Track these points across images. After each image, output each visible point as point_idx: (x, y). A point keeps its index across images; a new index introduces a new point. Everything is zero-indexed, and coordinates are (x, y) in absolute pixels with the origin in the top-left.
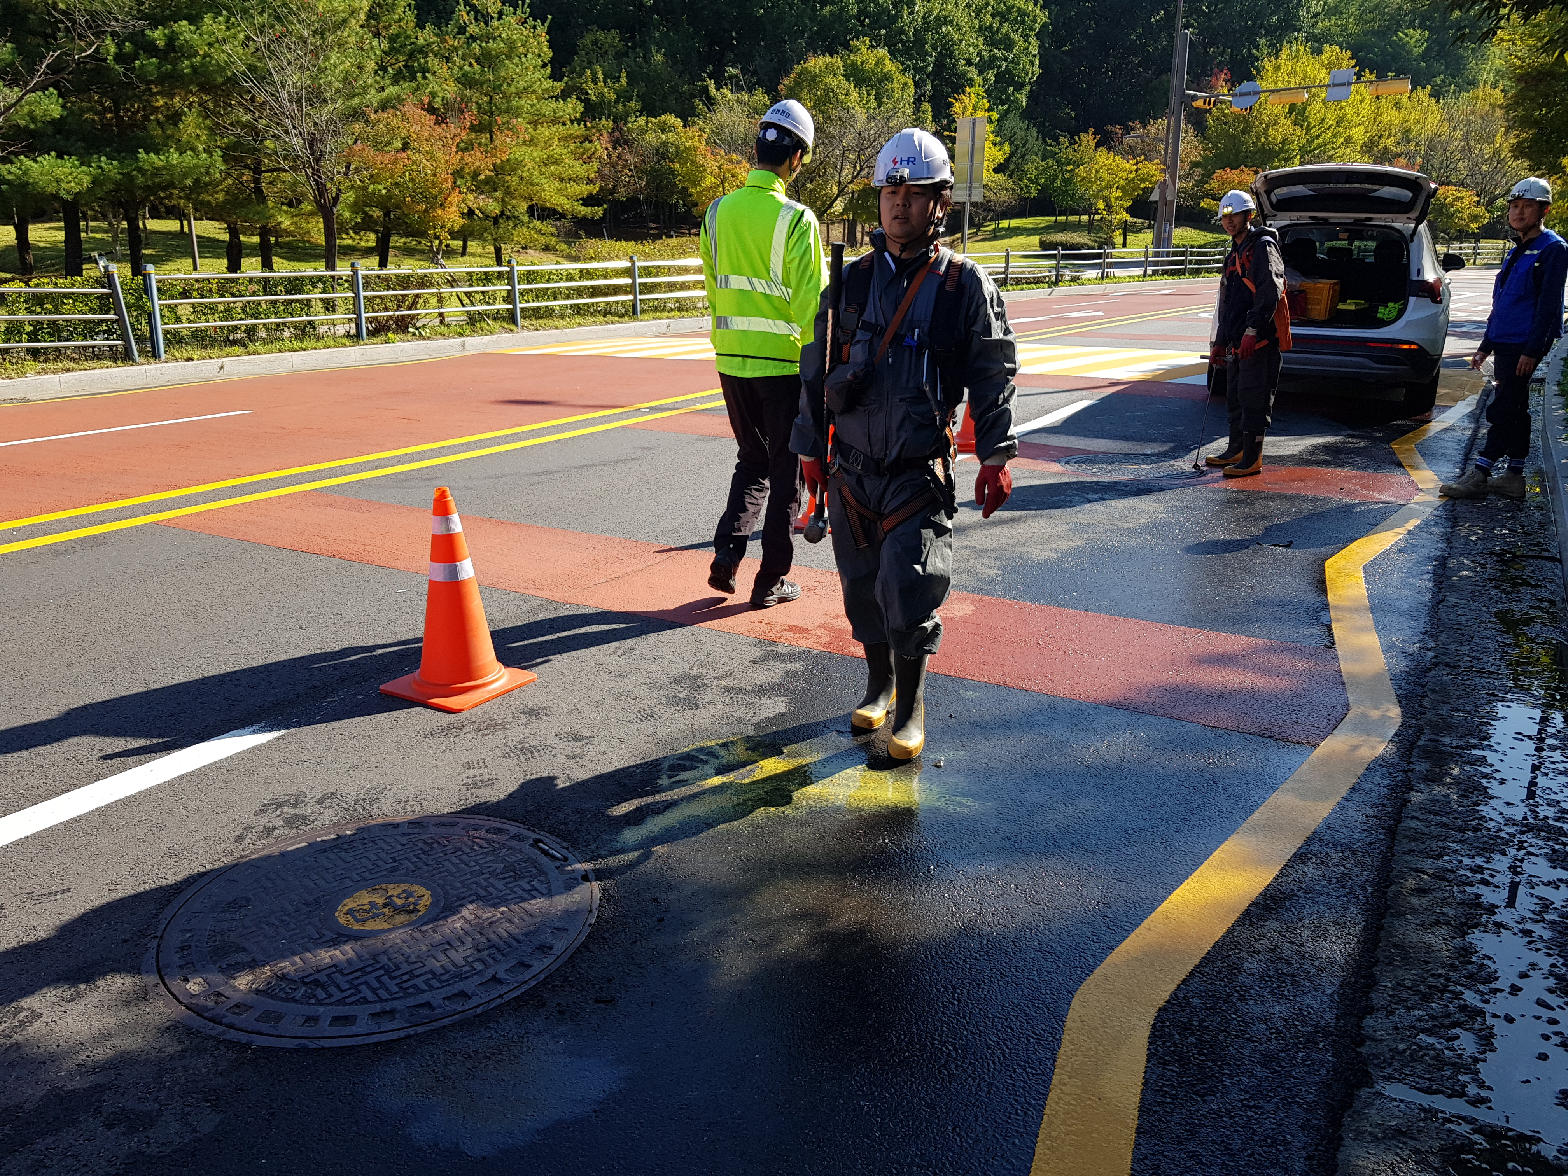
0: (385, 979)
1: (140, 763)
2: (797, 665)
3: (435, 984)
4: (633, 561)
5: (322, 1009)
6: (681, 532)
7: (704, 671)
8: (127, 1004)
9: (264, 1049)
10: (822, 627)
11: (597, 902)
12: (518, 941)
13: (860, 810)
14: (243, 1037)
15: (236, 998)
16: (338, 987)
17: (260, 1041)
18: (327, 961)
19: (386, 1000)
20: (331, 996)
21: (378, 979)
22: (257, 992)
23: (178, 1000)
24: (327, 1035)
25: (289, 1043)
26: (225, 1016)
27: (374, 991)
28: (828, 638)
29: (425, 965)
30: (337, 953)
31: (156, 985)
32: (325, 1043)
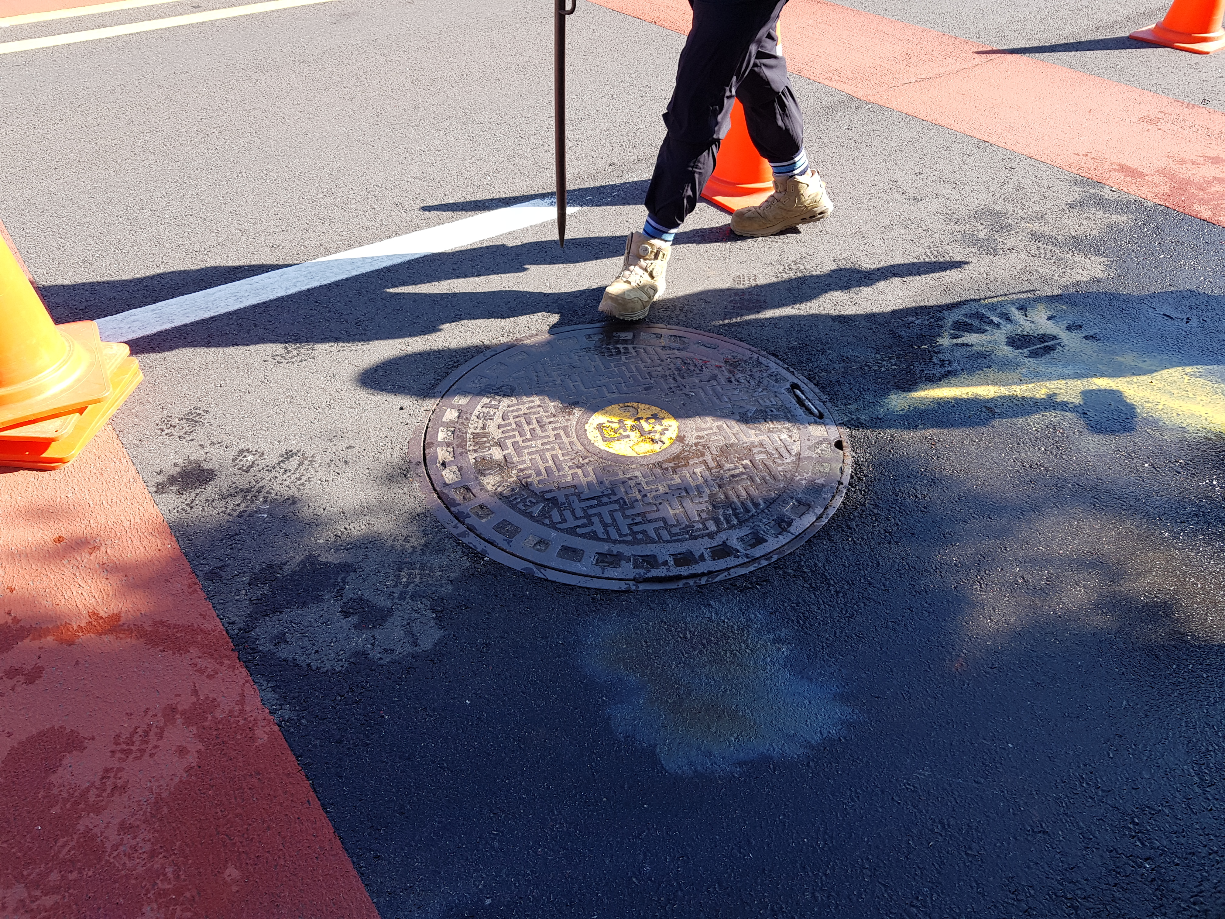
0: (619, 516)
1: (451, 220)
2: (1124, 218)
3: (665, 535)
4: (949, 60)
5: (554, 534)
6: (1007, 32)
7: (1010, 209)
8: (391, 478)
9: (493, 562)
10: (1162, 172)
11: (846, 479)
12: (756, 505)
14: (480, 545)
15: (482, 497)
16: (573, 512)
17: (494, 554)
18: (569, 479)
19: (615, 542)
20: (564, 521)
21: (611, 513)
22: (501, 496)
23: (433, 485)
24: (553, 565)
25: (518, 565)
26: (468, 516)
27: (605, 526)
28: (1167, 189)
29: (658, 510)
30: (579, 472)
31: (418, 463)
32: (551, 575)
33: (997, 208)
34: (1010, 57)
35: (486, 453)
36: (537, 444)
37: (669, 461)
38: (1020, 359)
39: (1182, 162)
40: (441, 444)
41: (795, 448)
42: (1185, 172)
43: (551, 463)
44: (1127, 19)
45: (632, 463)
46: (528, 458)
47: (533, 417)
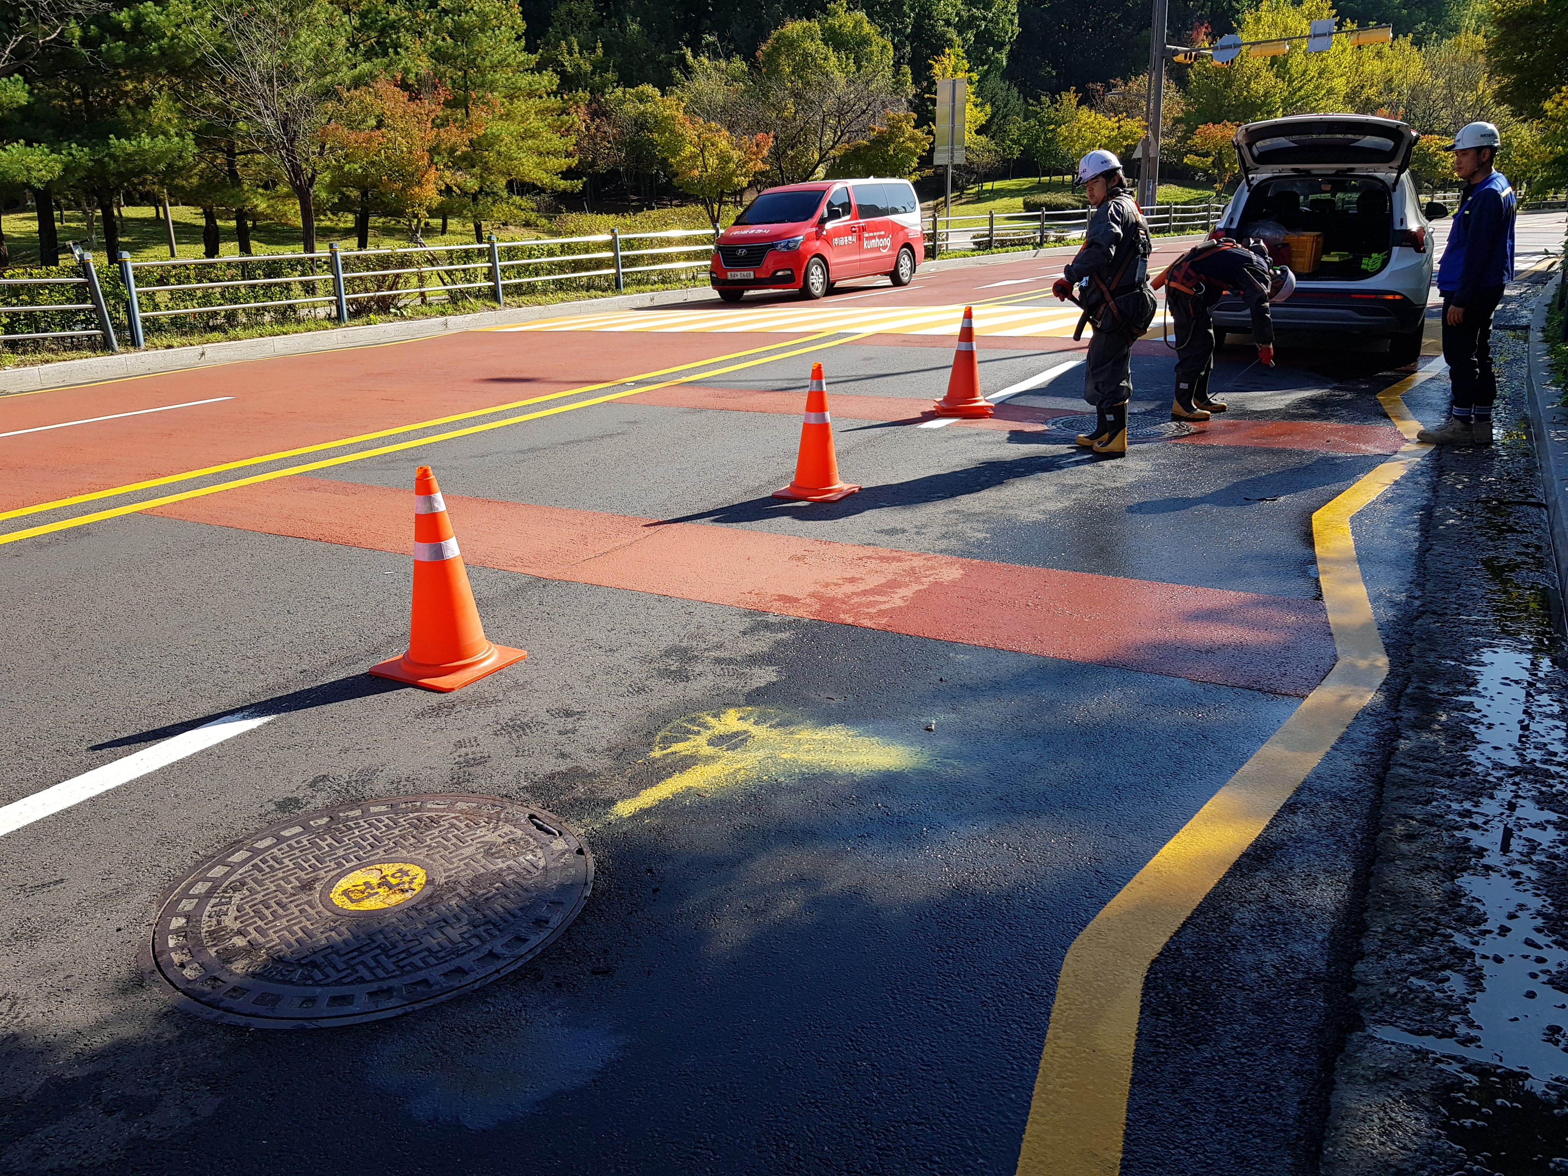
0: (383, 958)
1: (130, 753)
2: (788, 634)
3: (432, 960)
4: (622, 535)
5: (319, 990)
6: (669, 506)
7: (695, 643)
8: (124, 991)
9: (262, 1030)
10: (812, 595)
11: (591, 876)
12: (514, 916)
13: (853, 775)
14: (242, 1021)
15: (232, 981)
16: (335, 968)
17: (257, 1023)
18: (323, 942)
19: (383, 979)
20: (328, 977)
21: (374, 958)
22: (254, 975)
23: (174, 986)
24: (324, 1015)
25: (288, 1025)
26: (222, 1000)
27: (371, 970)
28: (818, 606)
29: (421, 943)
30: (333, 933)
31: (153, 972)
32: (323, 1023)
33: (684, 644)
34: (674, 526)
35: (228, 944)
36: (283, 923)
37: (421, 902)
38: (720, 753)
39: (827, 585)
40: (174, 950)
41: (542, 863)
42: (831, 592)
43: (301, 934)
44: (770, 483)
45: (386, 913)
46: (275, 936)
47: (272, 902)
